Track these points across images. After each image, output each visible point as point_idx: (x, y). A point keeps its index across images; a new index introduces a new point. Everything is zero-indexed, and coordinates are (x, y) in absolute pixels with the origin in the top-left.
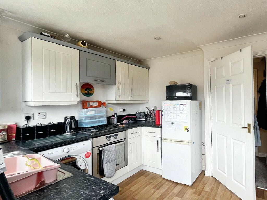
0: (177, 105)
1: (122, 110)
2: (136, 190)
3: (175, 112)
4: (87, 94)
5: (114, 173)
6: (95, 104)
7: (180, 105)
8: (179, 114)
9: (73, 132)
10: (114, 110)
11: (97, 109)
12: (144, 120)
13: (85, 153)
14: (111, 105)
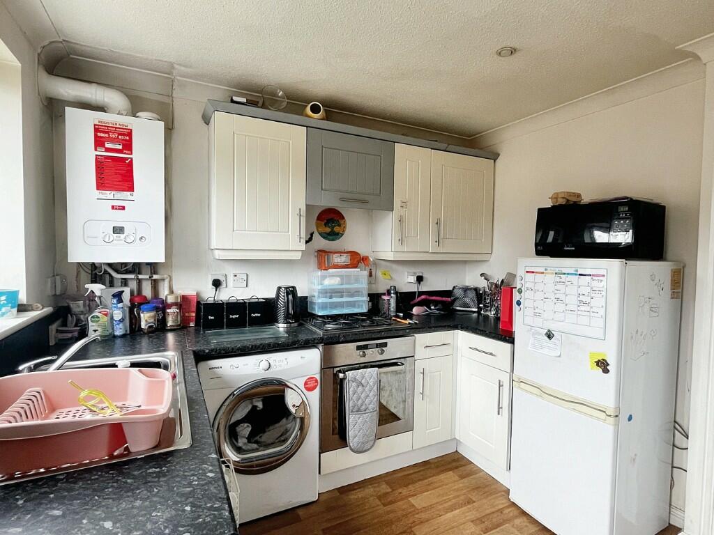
0: (568, 274)
1: (413, 279)
2: (425, 509)
3: (562, 297)
4: (328, 234)
5: (372, 443)
6: (344, 259)
7: (580, 275)
8: (575, 308)
9: (290, 323)
10: (393, 276)
11: (346, 272)
12: (474, 312)
13: (304, 379)
14: (388, 264)
